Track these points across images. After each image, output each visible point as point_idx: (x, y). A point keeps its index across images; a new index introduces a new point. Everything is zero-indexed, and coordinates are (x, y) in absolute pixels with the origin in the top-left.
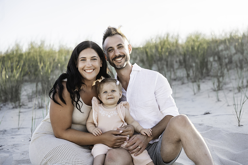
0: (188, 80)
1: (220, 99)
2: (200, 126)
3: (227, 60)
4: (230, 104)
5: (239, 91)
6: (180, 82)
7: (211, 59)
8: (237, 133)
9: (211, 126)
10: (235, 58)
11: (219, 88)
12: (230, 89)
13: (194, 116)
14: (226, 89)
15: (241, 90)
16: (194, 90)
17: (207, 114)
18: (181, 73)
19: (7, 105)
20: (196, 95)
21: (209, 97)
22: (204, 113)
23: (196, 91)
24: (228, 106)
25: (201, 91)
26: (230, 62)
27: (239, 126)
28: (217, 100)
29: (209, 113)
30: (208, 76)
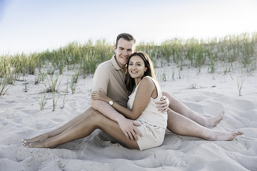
0: (192, 66)
1: (214, 78)
2: (214, 94)
3: (214, 55)
4: (222, 82)
5: (225, 74)
6: (187, 67)
7: (204, 54)
8: (240, 100)
9: (222, 94)
10: (219, 54)
11: (212, 72)
12: (219, 72)
13: (206, 88)
14: (216, 72)
15: (226, 73)
16: (197, 73)
17: (214, 87)
18: (187, 62)
19: (89, 75)
20: (198, 75)
21: (207, 76)
22: (212, 86)
23: (198, 72)
24: (221, 82)
25: (201, 73)
26: (216, 56)
27: (240, 95)
28: (213, 79)
29: (215, 86)
30: (204, 64)
